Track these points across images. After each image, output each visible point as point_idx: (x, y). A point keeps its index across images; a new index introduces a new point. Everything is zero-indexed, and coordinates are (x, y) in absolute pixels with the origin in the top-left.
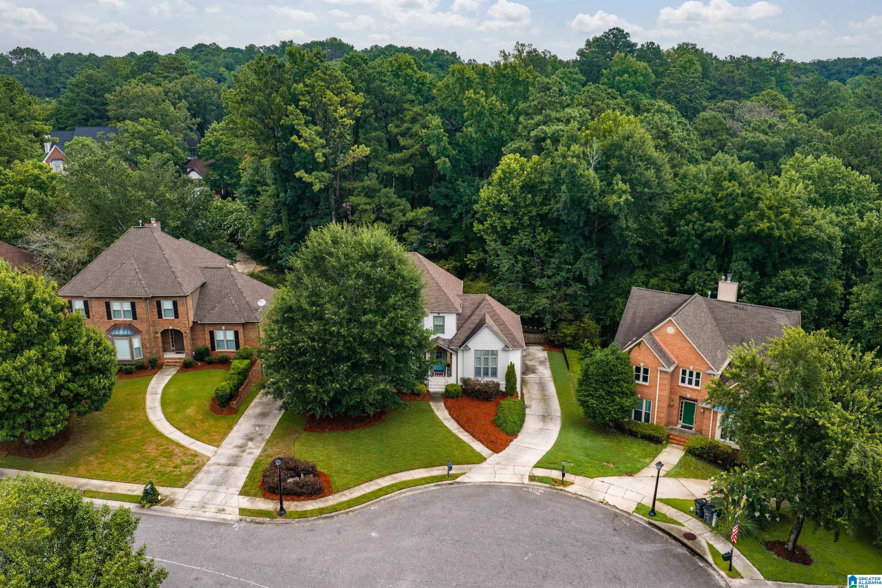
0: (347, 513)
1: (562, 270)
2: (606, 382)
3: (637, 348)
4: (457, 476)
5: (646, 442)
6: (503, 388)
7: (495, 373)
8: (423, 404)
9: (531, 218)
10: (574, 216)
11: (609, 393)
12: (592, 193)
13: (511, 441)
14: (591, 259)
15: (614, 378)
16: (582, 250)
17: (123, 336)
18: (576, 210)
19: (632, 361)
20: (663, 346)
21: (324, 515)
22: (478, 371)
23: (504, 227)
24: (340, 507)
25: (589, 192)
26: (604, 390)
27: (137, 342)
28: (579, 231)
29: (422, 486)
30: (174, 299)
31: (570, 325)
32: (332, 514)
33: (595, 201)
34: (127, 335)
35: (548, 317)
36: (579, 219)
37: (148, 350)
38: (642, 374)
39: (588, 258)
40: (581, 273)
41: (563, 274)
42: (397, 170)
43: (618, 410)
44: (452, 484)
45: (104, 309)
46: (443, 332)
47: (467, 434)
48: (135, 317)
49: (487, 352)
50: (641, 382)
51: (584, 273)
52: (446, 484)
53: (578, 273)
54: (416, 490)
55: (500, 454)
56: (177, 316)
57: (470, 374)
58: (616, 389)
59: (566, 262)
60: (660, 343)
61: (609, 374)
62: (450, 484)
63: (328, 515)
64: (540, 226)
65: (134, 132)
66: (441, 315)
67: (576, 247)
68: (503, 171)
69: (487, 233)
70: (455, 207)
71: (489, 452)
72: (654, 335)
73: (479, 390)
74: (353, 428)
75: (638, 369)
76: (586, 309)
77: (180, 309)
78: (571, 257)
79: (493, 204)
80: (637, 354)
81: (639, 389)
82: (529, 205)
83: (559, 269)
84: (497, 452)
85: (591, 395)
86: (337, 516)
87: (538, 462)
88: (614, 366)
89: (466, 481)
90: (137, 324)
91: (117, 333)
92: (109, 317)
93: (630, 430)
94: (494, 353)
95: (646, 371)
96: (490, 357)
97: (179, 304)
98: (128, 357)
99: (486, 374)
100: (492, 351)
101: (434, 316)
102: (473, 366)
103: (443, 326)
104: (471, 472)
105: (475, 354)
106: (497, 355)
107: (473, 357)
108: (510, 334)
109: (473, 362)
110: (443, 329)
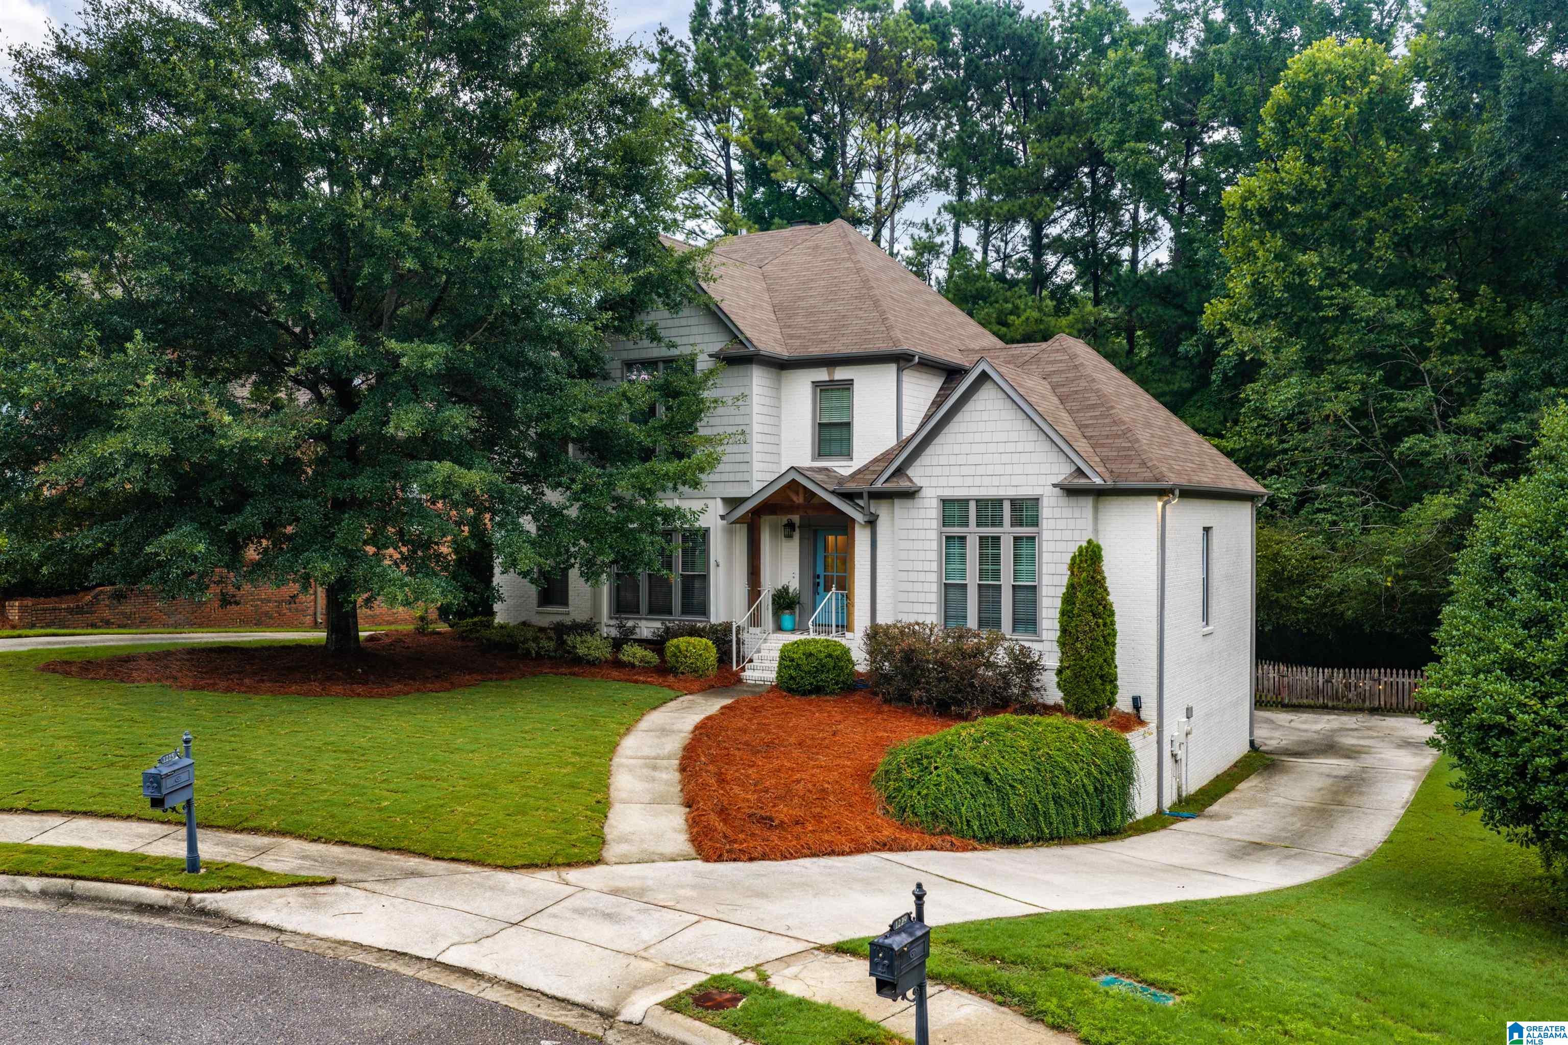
6: (1049, 683)
22: (952, 601)
46: (846, 451)
47: (669, 776)
49: (989, 507)
57: (923, 618)
66: (839, 374)
68: (1292, 85)
84: (707, 860)
94: (1025, 510)
96: (1007, 532)
99: (989, 620)
100: (1013, 502)
101: (816, 384)
102: (933, 577)
103: (848, 425)
104: (378, 887)
105: (946, 521)
106: (1035, 522)
107: (933, 535)
108: (1117, 436)
109: (934, 556)
110: (848, 440)
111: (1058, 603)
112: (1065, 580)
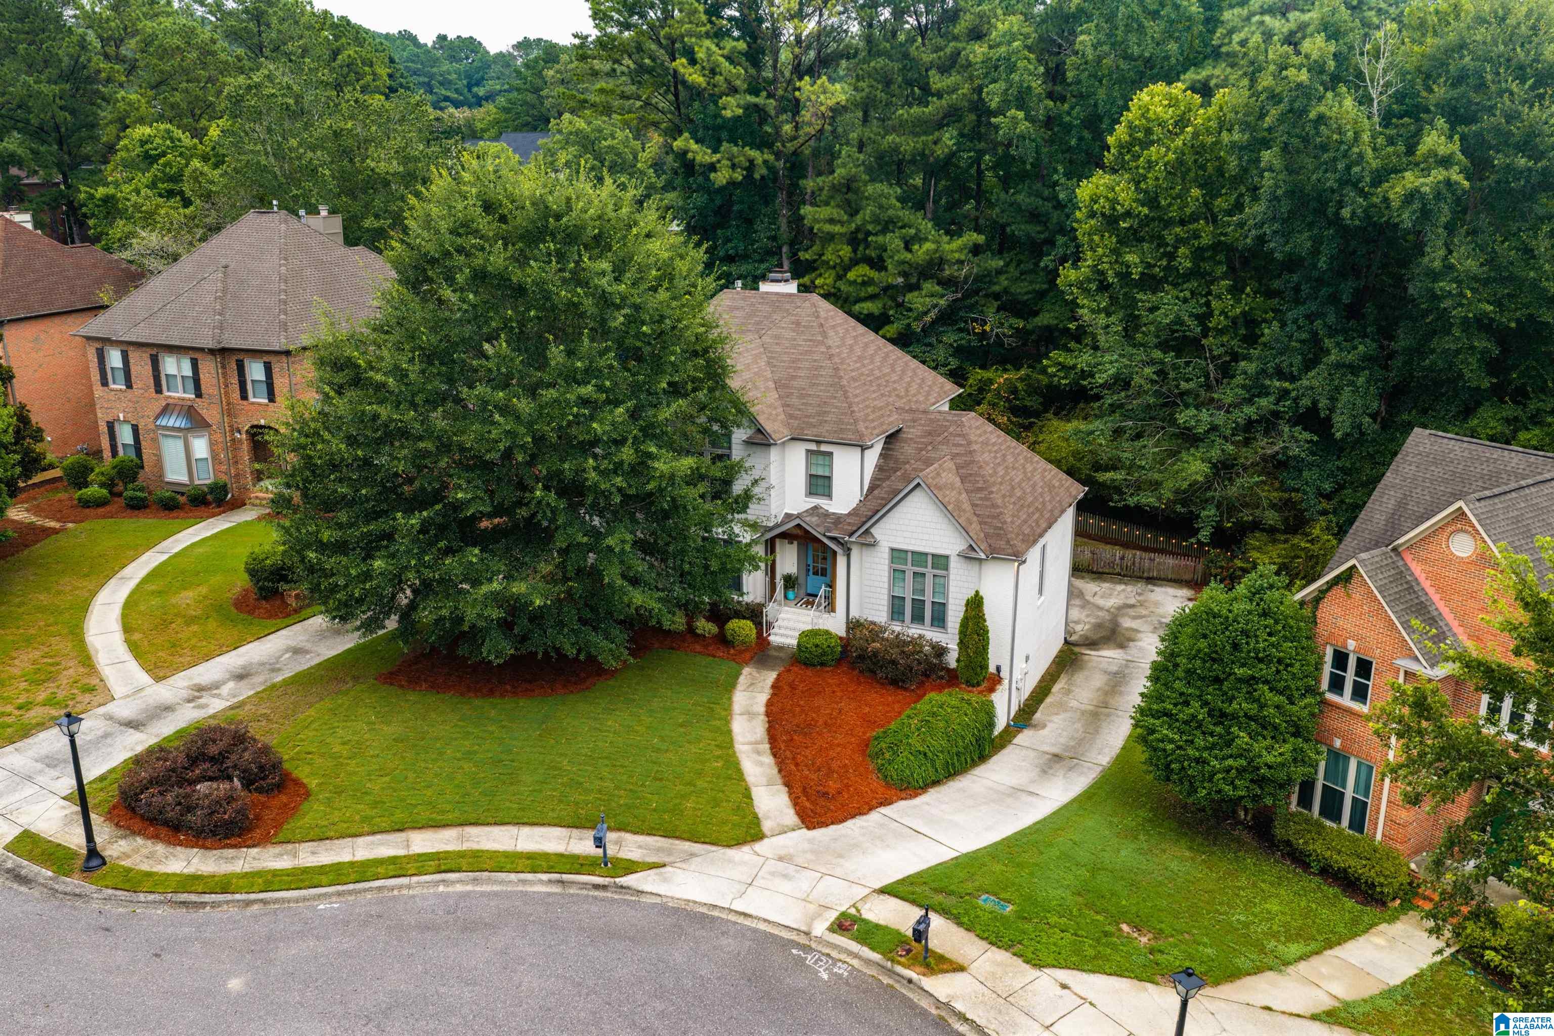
0: (249, 903)
1: (1264, 392)
2: (1217, 680)
3: (1338, 591)
4: (631, 867)
5: (1332, 891)
6: (952, 660)
7: (939, 620)
8: (726, 666)
9: (1198, 254)
10: (1303, 241)
11: (1221, 717)
12: (1348, 168)
13: (886, 802)
14: (1353, 369)
15: (1240, 672)
16: (1328, 343)
17: (173, 429)
18: (1311, 225)
19: (1322, 630)
20: (1435, 597)
21: (184, 897)
22: (896, 608)
23: (1124, 276)
24: (241, 882)
25: (1340, 166)
26: (1206, 703)
27: (201, 447)
28: (1324, 291)
29: (513, 877)
30: (267, 358)
31: (1274, 541)
32: (207, 898)
33: (1362, 193)
34: (179, 429)
35: (1210, 512)
36: (1315, 252)
37: (224, 468)
38: (1350, 676)
39: (1338, 366)
40: (1315, 403)
41: (1264, 402)
42: (908, 145)
43: (1241, 771)
44: (604, 887)
45: (149, 368)
46: (829, 496)
47: (769, 760)
48: (199, 395)
49: (919, 557)
50: (1346, 700)
51: (1323, 403)
52: (584, 885)
53: (1306, 402)
54: (489, 881)
55: (820, 834)
56: (271, 397)
57: (879, 614)
58: (1241, 705)
59: (1280, 374)
60: (1426, 584)
61: (1226, 657)
62: (596, 887)
63: (193, 898)
64: (1224, 277)
65: (571, 133)
66: (824, 448)
67: (1315, 334)
68: (1131, 127)
69: (1086, 291)
70: (1051, 242)
71: (790, 817)
72: (1408, 558)
73: (875, 654)
74: (491, 693)
75: (1340, 659)
76: (1325, 505)
77: (280, 383)
78: (1297, 360)
79: (1103, 214)
80: (1338, 611)
81: (1333, 721)
82: (1194, 218)
83: (1255, 390)
84: (809, 828)
85: (1167, 714)
86: (214, 905)
87: (902, 881)
88: (1245, 633)
89: (647, 888)
90: (201, 406)
91: (164, 423)
92: (159, 390)
93: (1288, 843)
94: (941, 561)
95: (1364, 667)
96: (929, 571)
97: (276, 369)
98: (184, 478)
99: (918, 617)
100: (934, 556)
101: (808, 451)
102: (886, 591)
103: (829, 478)
104: (684, 865)
105: (893, 560)
106: (946, 568)
107: (886, 568)
108: (994, 517)
109: (886, 579)
110: (830, 487)
111: (958, 626)
112: (962, 615)
